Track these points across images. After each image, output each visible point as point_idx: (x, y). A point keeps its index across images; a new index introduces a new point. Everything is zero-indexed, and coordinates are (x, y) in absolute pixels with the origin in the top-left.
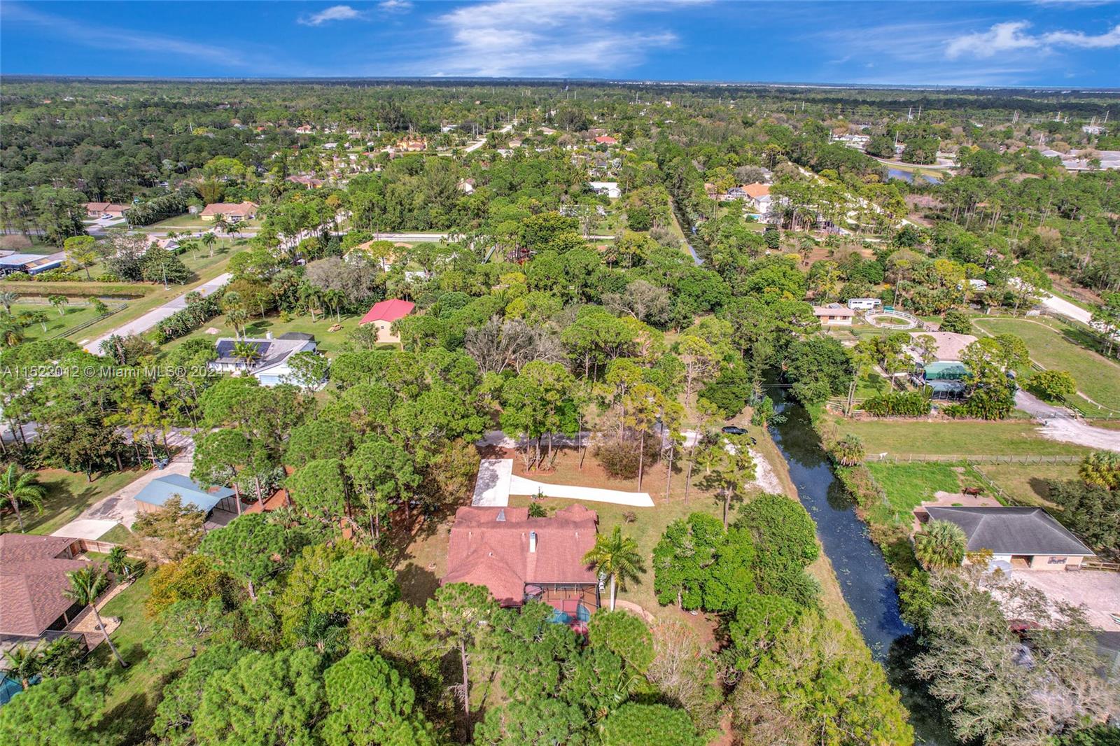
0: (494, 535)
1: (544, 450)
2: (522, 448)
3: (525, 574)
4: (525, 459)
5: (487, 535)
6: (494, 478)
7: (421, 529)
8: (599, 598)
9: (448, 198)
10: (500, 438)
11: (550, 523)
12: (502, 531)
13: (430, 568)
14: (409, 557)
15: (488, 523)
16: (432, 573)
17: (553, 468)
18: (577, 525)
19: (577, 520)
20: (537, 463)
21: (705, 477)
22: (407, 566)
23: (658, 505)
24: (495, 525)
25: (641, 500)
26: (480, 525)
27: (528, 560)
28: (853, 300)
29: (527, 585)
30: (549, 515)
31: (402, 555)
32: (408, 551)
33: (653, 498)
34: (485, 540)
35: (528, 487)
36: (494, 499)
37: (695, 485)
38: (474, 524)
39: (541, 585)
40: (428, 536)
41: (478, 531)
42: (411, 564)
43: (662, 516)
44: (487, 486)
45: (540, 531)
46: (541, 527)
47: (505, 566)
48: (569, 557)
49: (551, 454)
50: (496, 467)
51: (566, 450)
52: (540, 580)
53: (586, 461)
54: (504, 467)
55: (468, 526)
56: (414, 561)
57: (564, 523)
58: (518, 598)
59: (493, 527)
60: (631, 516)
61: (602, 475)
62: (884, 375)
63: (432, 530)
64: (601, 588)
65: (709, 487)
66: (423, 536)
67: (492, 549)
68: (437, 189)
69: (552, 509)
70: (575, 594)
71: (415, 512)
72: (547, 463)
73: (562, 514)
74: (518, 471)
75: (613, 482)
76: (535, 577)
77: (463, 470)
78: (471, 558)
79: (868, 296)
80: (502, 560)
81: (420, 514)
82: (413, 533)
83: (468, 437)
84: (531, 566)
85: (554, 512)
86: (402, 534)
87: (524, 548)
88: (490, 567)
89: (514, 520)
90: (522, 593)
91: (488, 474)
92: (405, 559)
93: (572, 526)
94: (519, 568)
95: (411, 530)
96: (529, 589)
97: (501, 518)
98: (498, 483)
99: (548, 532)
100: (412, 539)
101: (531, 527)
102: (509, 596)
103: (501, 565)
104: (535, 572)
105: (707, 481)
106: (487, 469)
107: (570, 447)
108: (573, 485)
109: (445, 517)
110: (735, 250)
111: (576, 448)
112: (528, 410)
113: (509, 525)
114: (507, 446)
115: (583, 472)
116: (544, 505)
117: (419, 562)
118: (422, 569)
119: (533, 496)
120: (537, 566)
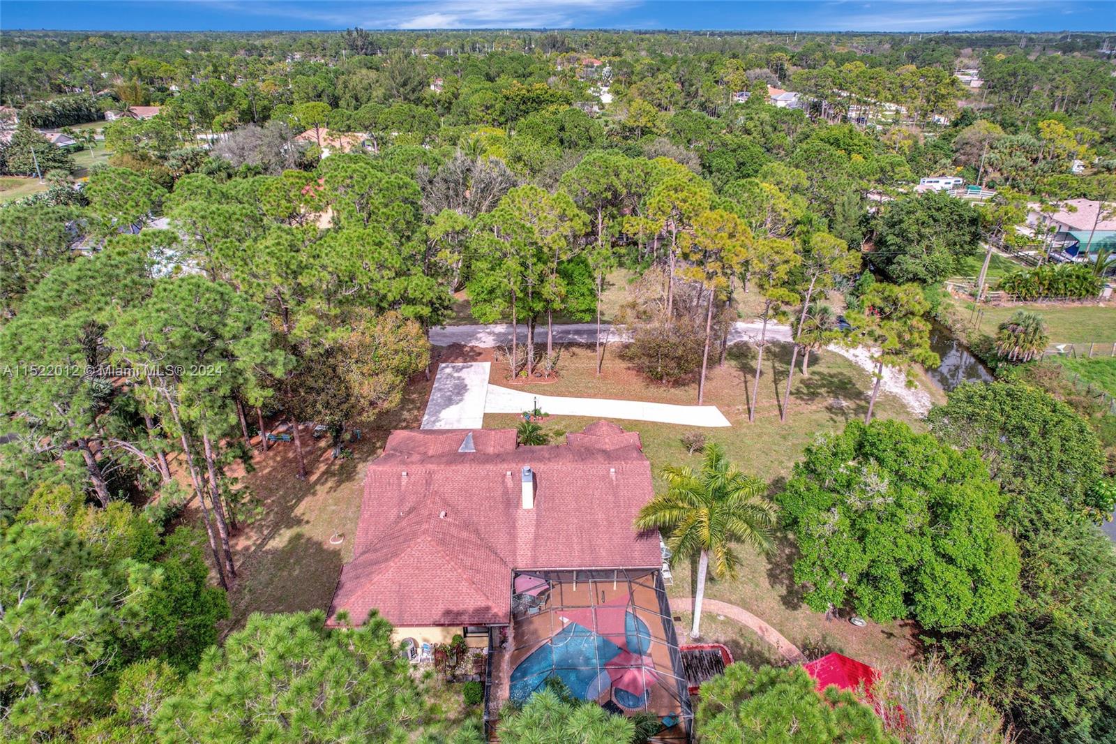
0: (450, 479)
1: (540, 348)
2: (504, 347)
3: (514, 552)
4: (512, 360)
5: (438, 477)
6: (461, 389)
7: (328, 473)
8: (662, 597)
9: (414, 91)
10: (473, 335)
11: (557, 452)
12: (466, 469)
13: (334, 543)
14: (299, 522)
15: (442, 455)
16: (336, 554)
17: (555, 373)
18: (609, 456)
19: (607, 447)
20: (529, 366)
21: (802, 381)
22: (290, 541)
23: (736, 425)
24: (455, 458)
25: (707, 417)
26: (425, 459)
27: (519, 524)
28: (927, 179)
29: (517, 574)
30: (553, 443)
31: (286, 518)
32: (298, 511)
33: (727, 414)
34: (435, 487)
35: (516, 402)
36: (459, 421)
37: (791, 393)
38: (415, 457)
39: (547, 575)
40: (340, 482)
41: (419, 470)
42: (299, 536)
43: (748, 441)
44: (449, 402)
45: (540, 467)
46: (541, 460)
47: (473, 537)
48: (600, 516)
49: (551, 353)
50: (463, 374)
51: (574, 349)
52: (544, 564)
53: (607, 364)
54: (477, 375)
55: (403, 462)
56: (305, 530)
57: (586, 453)
58: (501, 607)
59: (449, 463)
60: (693, 441)
61: (637, 383)
62: (1004, 255)
63: (346, 474)
64: (666, 575)
65: (813, 395)
66: (329, 484)
67: (446, 503)
68: (400, 80)
69: (559, 434)
70: (616, 588)
71: (323, 444)
72: (545, 364)
73: (578, 439)
74: (499, 378)
75: (653, 390)
76: (534, 558)
77: (396, 362)
78: (404, 524)
79: (943, 175)
80: (466, 525)
81: (329, 447)
82: (313, 478)
83: (408, 310)
84: (525, 534)
85: (561, 439)
86: (291, 481)
87: (511, 501)
88: (442, 542)
89: (491, 450)
90: (508, 594)
91: (449, 384)
92: (289, 526)
93: (600, 458)
94: (501, 542)
95: (307, 473)
96: (523, 583)
97: (468, 448)
98: (467, 396)
99: (558, 469)
100: (310, 490)
101: (524, 461)
102: (481, 603)
103: (464, 535)
104: (535, 548)
105: (808, 386)
106: (450, 375)
107: (580, 345)
108: (589, 396)
109: (373, 451)
110: (769, 129)
111: (591, 346)
112: (512, 264)
113: (481, 458)
114: (482, 345)
115: (605, 377)
116: (545, 429)
117: (315, 531)
118: (319, 545)
119: (525, 414)
120: (537, 537)
